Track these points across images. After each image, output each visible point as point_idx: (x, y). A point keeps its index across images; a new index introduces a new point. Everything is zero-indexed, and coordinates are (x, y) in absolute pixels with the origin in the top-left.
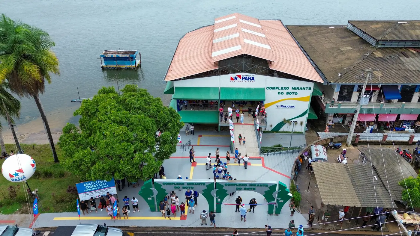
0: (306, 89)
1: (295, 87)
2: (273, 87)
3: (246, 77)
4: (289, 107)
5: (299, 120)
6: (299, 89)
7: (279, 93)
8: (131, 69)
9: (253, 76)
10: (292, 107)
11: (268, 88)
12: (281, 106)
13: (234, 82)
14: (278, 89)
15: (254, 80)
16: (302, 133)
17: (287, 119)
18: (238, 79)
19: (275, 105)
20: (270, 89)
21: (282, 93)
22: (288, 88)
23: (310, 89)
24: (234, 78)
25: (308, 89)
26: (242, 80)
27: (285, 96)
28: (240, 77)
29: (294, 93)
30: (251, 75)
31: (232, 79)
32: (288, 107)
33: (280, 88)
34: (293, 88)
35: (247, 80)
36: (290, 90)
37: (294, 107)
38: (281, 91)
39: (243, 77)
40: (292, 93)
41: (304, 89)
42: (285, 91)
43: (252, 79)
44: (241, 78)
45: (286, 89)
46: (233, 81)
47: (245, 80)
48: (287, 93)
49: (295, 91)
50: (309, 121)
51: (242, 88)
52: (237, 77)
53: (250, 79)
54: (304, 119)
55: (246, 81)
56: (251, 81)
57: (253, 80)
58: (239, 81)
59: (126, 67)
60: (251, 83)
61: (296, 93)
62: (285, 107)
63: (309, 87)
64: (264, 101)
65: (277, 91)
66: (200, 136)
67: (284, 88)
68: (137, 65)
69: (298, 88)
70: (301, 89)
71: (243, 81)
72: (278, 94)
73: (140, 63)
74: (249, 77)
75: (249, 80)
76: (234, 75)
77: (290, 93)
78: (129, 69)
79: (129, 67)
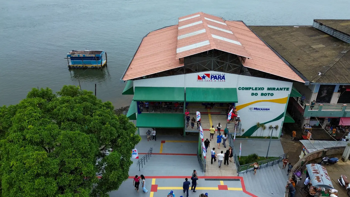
0: (283, 89)
1: (271, 87)
2: (246, 88)
3: (216, 76)
4: (264, 109)
5: (274, 124)
6: (276, 89)
7: (252, 93)
8: (97, 68)
9: (224, 75)
10: (267, 109)
11: (240, 89)
12: (255, 109)
13: (202, 82)
14: (251, 89)
15: (225, 79)
16: (277, 138)
17: (261, 123)
18: (207, 78)
19: (247, 108)
20: (242, 89)
21: (256, 94)
22: (262, 89)
23: (288, 89)
24: (202, 77)
25: (286, 89)
26: (211, 79)
27: (259, 98)
28: (208, 75)
29: (270, 95)
30: (222, 74)
31: (199, 78)
32: (262, 109)
33: (254, 89)
34: (269, 89)
35: (217, 79)
36: (265, 91)
37: (269, 109)
38: (255, 92)
39: (212, 76)
40: (268, 95)
41: (281, 89)
42: (259, 92)
43: (222, 78)
44: (209, 77)
45: (261, 89)
46: (201, 80)
47: (214, 79)
48: (262, 94)
49: (271, 92)
50: (285, 125)
51: (211, 88)
52: (205, 76)
53: (220, 78)
54: (280, 123)
55: (215, 81)
56: (221, 80)
57: (223, 80)
58: (207, 81)
59: (92, 67)
60: (222, 82)
61: (272, 95)
62: (259, 109)
63: (287, 87)
64: (235, 103)
65: (251, 91)
66: (163, 142)
67: (258, 89)
68: (103, 65)
69: (274, 89)
70: (278, 89)
71: (212, 81)
72: (252, 95)
73: (106, 62)
74: (219, 76)
75: (218, 79)
76: (201, 74)
77: (265, 95)
78: (96, 68)
79: (95, 67)
